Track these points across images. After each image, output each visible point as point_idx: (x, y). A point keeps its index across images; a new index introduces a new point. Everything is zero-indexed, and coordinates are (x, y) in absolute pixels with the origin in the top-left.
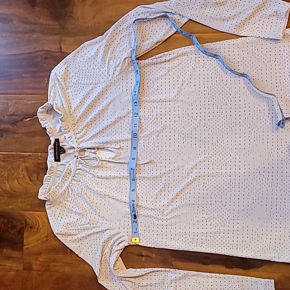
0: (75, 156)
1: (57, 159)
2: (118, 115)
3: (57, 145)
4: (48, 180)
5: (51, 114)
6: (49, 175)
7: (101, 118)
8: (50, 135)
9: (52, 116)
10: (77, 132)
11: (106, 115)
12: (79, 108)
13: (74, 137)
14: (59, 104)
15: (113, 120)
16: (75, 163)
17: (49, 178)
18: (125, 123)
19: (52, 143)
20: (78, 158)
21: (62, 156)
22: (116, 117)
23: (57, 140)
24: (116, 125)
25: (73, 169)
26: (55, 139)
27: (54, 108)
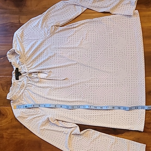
0: (26, 77)
1: (17, 79)
2: (49, 55)
3: (17, 71)
4: (12, 90)
5: (14, 55)
6: (13, 87)
7: (40, 57)
8: (13, 66)
9: (14, 56)
10: (28, 64)
11: (42, 56)
12: (29, 52)
13: (26, 67)
14: (18, 50)
15: (47, 58)
16: (26, 80)
18: (53, 59)
19: (15, 70)
20: (28, 78)
21: (19, 77)
23: (17, 69)
24: (48, 61)
25: (25, 84)
26: (16, 68)
27: (16, 52)
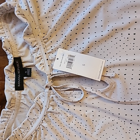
2: (112, 25)
3: (18, 66)
4: (7, 116)
5: (11, 21)
6: (7, 110)
7: (86, 31)
8: (8, 52)
10: (50, 50)
11: (92, 26)
13: (45, 57)
14: (24, 7)
15: (105, 33)
16: (46, 96)
17: (8, 113)
18: (122, 39)
19: (11, 62)
20: (51, 89)
21: (27, 82)
22: (110, 28)
23: (18, 61)
24: (109, 41)
25: (44, 104)
26: (15, 58)
27: (16, 13)
